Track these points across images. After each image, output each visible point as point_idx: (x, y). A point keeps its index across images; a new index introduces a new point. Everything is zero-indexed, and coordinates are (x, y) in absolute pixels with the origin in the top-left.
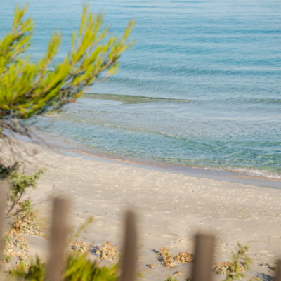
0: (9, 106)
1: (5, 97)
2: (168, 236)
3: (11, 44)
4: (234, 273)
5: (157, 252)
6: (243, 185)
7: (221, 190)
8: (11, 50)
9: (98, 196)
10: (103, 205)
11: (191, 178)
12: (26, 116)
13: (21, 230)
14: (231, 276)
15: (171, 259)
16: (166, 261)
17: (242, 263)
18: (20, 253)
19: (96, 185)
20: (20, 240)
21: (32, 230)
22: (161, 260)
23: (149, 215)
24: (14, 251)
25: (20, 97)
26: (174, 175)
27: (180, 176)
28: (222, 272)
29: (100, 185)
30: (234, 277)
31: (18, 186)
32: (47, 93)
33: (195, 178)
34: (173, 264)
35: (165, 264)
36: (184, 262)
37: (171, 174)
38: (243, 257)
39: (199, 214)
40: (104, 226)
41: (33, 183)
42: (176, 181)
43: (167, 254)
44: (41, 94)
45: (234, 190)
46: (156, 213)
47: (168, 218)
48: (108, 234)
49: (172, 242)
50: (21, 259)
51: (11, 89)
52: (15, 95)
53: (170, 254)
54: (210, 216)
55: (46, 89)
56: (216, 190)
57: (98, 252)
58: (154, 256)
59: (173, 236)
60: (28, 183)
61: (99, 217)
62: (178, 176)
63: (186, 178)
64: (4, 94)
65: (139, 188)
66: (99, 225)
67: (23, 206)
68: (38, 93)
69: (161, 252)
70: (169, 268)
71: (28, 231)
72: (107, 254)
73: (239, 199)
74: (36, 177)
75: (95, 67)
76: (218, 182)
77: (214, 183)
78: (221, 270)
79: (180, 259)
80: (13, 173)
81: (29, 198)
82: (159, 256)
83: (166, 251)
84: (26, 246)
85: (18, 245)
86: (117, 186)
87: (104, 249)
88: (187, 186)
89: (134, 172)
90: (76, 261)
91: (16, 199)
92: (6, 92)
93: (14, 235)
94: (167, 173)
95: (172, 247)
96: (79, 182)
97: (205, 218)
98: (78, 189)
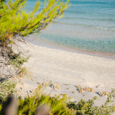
0: (17, 31)
1: (16, 28)
2: (81, 80)
3: (18, 4)
4: (109, 100)
5: (76, 86)
6: (111, 60)
7: (103, 61)
8: (18, 6)
9: (53, 63)
10: (55, 67)
11: (90, 56)
12: (24, 35)
13: (22, 77)
14: (108, 101)
15: (82, 90)
16: (80, 91)
17: (113, 96)
18: (21, 86)
19: (52, 58)
20: (21, 81)
21: (26, 77)
22: (78, 90)
23: (73, 71)
24: (19, 85)
25: (22, 28)
26: (83, 55)
27: (86, 55)
28: (103, 96)
29: (53, 58)
30: (109, 102)
31: (20, 62)
32: (33, 27)
33: (92, 56)
34: (83, 92)
35: (79, 91)
36: (87, 91)
37: (82, 54)
38: (114, 93)
39: (93, 71)
40: (55, 75)
41: (27, 61)
42: (84, 57)
43: (80, 88)
44: (31, 27)
45: (108, 62)
46: (76, 70)
47: (81, 72)
48: (57, 79)
49: (82, 82)
50: (22, 89)
51: (18, 24)
52: (20, 27)
53: (81, 87)
54: (98, 72)
55: (33, 25)
56: (101, 61)
57: (52, 86)
58: (75, 88)
59: (83, 80)
60: (25, 61)
61: (53, 72)
62: (85, 55)
63: (89, 56)
64: (15, 26)
65: (69, 60)
66: (53, 75)
67: (23, 70)
68: (29, 26)
69: (78, 87)
70: (81, 93)
71: (25, 77)
72: (56, 87)
73: (110, 65)
74: (28, 58)
75: (54, 15)
76: (101, 58)
77: (99, 58)
78: (102, 95)
79: (86, 90)
80: (18, 57)
81: (25, 67)
82: (77, 88)
83: (80, 86)
84: (24, 83)
85: (20, 83)
86: (60, 59)
87: (55, 85)
88: (88, 59)
89: (67, 53)
90: (44, 97)
91: (20, 67)
92: (16, 26)
93: (19, 78)
94: (81, 54)
95: (82, 84)
96: (45, 57)
97: (96, 73)
98: (45, 60)
